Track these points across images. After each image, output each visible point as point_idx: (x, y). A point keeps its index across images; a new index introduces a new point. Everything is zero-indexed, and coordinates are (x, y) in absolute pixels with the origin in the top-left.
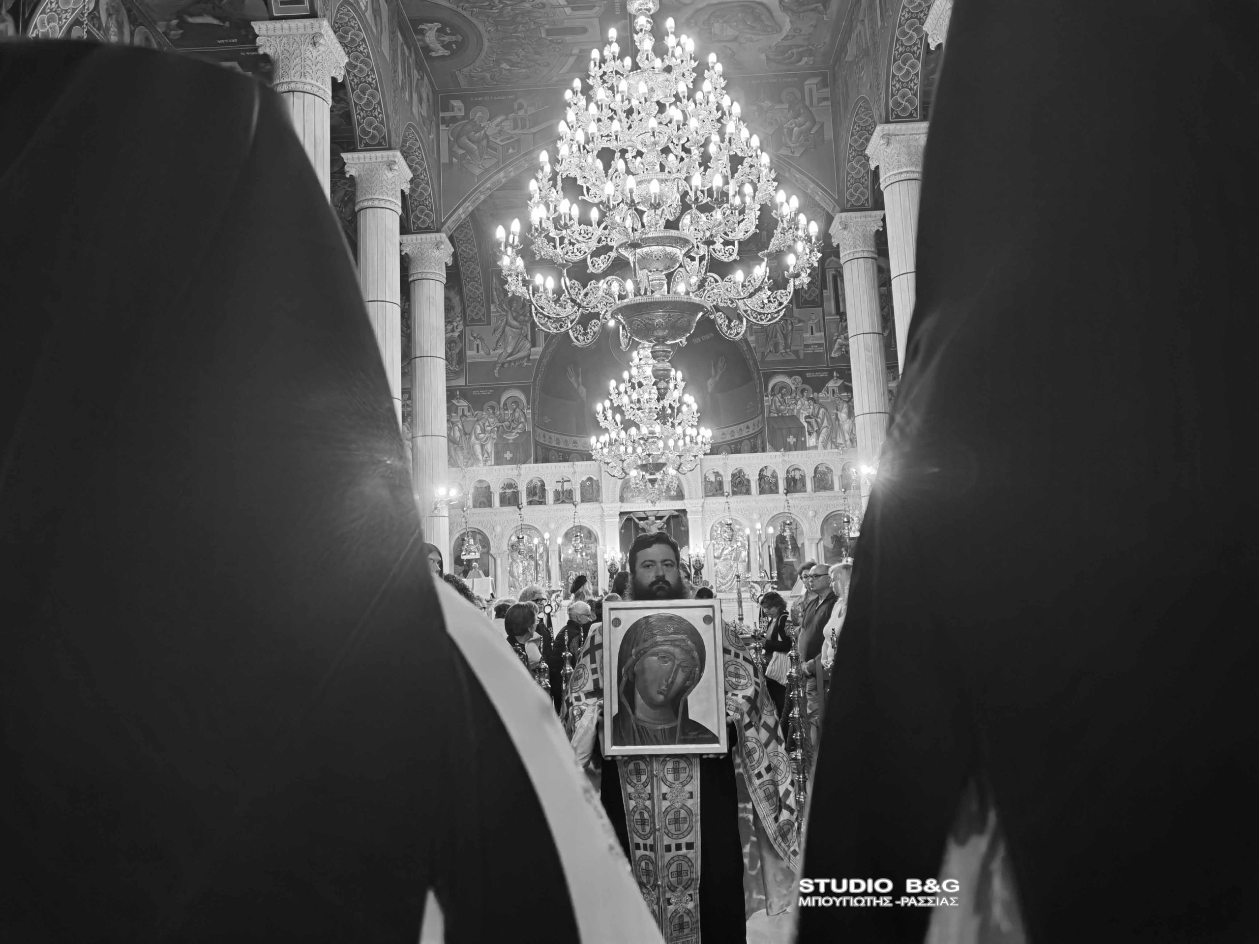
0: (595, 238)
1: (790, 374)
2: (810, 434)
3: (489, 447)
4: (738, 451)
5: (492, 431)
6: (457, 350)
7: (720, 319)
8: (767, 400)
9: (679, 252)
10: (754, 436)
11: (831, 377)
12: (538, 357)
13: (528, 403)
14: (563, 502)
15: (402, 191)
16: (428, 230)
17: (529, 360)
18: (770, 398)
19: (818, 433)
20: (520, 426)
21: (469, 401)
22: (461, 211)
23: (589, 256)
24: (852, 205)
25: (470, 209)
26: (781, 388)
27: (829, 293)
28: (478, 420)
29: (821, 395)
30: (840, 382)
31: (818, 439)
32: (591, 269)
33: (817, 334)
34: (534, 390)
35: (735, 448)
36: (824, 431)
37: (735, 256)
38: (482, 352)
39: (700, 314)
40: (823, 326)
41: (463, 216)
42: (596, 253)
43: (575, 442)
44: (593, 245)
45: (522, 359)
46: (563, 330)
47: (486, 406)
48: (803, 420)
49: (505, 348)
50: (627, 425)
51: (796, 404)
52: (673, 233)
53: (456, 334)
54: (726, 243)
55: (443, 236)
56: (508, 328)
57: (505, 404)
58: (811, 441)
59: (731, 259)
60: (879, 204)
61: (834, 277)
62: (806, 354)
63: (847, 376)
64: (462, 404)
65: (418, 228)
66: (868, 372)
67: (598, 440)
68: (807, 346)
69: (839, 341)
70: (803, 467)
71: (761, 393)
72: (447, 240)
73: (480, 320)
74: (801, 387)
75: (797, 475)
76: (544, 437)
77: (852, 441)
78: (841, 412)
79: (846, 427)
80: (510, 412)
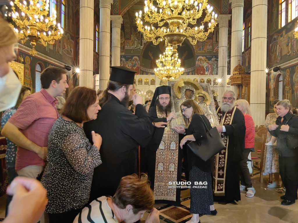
0: (160, 17)
1: (203, 56)
2: (206, 71)
4: (188, 74)
5: (130, 66)
6: (123, 46)
7: (190, 39)
8: (197, 62)
9: (181, 21)
10: (193, 71)
11: (213, 57)
12: (142, 49)
13: (139, 60)
14: (146, 84)
15: (111, 3)
16: (117, 14)
17: (140, 49)
19: (208, 71)
20: (137, 65)
21: (125, 59)
22: (125, 9)
23: (159, 22)
24: (223, 13)
25: (128, 9)
26: (201, 60)
27: (215, 36)
28: (127, 63)
29: (210, 62)
30: (215, 59)
31: (208, 72)
32: (159, 25)
33: (210, 46)
34: (141, 56)
35: (188, 73)
36: (210, 70)
37: (195, 23)
38: (129, 47)
39: (185, 38)
40: (212, 44)
41: (126, 11)
42: (160, 21)
43: (150, 70)
44: (160, 19)
45: (138, 49)
46: (151, 40)
47: (129, 60)
48: (205, 68)
49: (134, 46)
50: (164, 66)
51: (204, 64)
52: (179, 16)
53: (123, 42)
54: (194, 19)
55: (121, 16)
56: (135, 41)
57: (134, 60)
58: (206, 73)
59: (194, 24)
60: (230, 13)
61: (216, 32)
62: (207, 51)
63: (217, 57)
64: (124, 59)
65: (115, 14)
66: (223, 56)
67: (156, 70)
68: (208, 49)
69: (216, 48)
70: (204, 79)
71: (195, 60)
72: (122, 17)
73: (129, 39)
74: (205, 59)
75: (203, 81)
76: (142, 69)
77: (216, 73)
78: (214, 66)
79: (215, 70)
80: (135, 62)
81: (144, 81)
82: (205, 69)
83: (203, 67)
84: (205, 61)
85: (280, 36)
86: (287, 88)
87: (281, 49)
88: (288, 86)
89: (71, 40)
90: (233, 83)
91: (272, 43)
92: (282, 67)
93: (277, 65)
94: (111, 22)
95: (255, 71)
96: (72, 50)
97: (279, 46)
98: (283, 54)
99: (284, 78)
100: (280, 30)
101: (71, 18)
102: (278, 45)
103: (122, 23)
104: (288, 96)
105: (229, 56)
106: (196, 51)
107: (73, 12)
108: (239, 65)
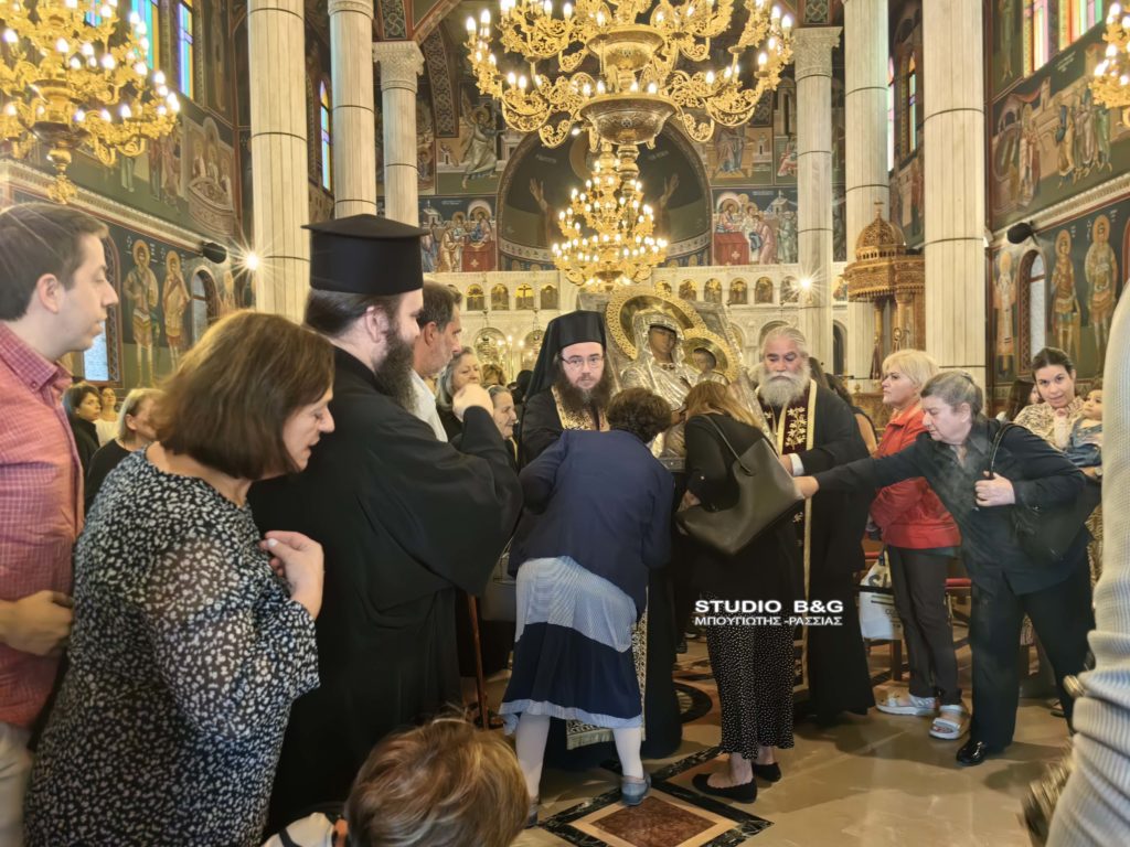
0: (566, 35)
1: (738, 192)
3: (458, 255)
4: (685, 264)
6: (428, 161)
7: (687, 121)
8: (715, 217)
9: (648, 49)
10: (701, 252)
11: (776, 196)
12: (503, 170)
13: (493, 214)
14: (525, 308)
16: (399, 38)
17: (494, 172)
18: (718, 214)
19: (760, 248)
20: (486, 236)
21: (438, 210)
22: (431, 19)
23: (561, 54)
24: (811, 21)
25: (440, 18)
26: (730, 206)
27: (780, 113)
28: (447, 229)
30: (785, 201)
32: (563, 68)
33: (765, 154)
34: (499, 201)
35: (683, 261)
37: (706, 56)
38: (451, 164)
39: (669, 114)
40: (772, 145)
41: (433, 25)
42: (567, 52)
43: (536, 253)
44: (566, 42)
45: (489, 171)
46: (533, 129)
48: (747, 237)
50: (587, 232)
51: (741, 221)
52: (642, 27)
53: (427, 146)
54: (699, 40)
55: (414, 45)
56: (475, 141)
57: (472, 214)
58: (753, 257)
59: (703, 57)
60: (839, 20)
61: (786, 97)
62: (754, 173)
63: (791, 195)
64: (433, 213)
65: (390, 36)
66: (814, 190)
67: (560, 248)
68: (756, 165)
69: (786, 161)
70: (746, 280)
71: (710, 210)
72: (418, 50)
73: (449, 132)
74: (748, 205)
75: (740, 288)
76: (508, 247)
77: (791, 257)
78: (783, 229)
79: (787, 244)
80: (476, 222)
81: (514, 294)
82: (749, 241)
83: (740, 235)
84: (749, 209)
85: (1028, 106)
86: (1063, 304)
87: (1036, 153)
88: (1066, 297)
89: (221, 143)
90: (857, 291)
91: (1001, 134)
92: (1041, 225)
93: (1020, 218)
94: (377, 68)
95: (943, 240)
96: (228, 181)
97: (1029, 143)
98: (1045, 173)
99: (1051, 264)
100: (1030, 80)
101: (218, 59)
102: (1023, 141)
103: (421, 73)
104: (1065, 334)
105: (840, 190)
106: (709, 175)
107: (225, 31)
108: (880, 222)
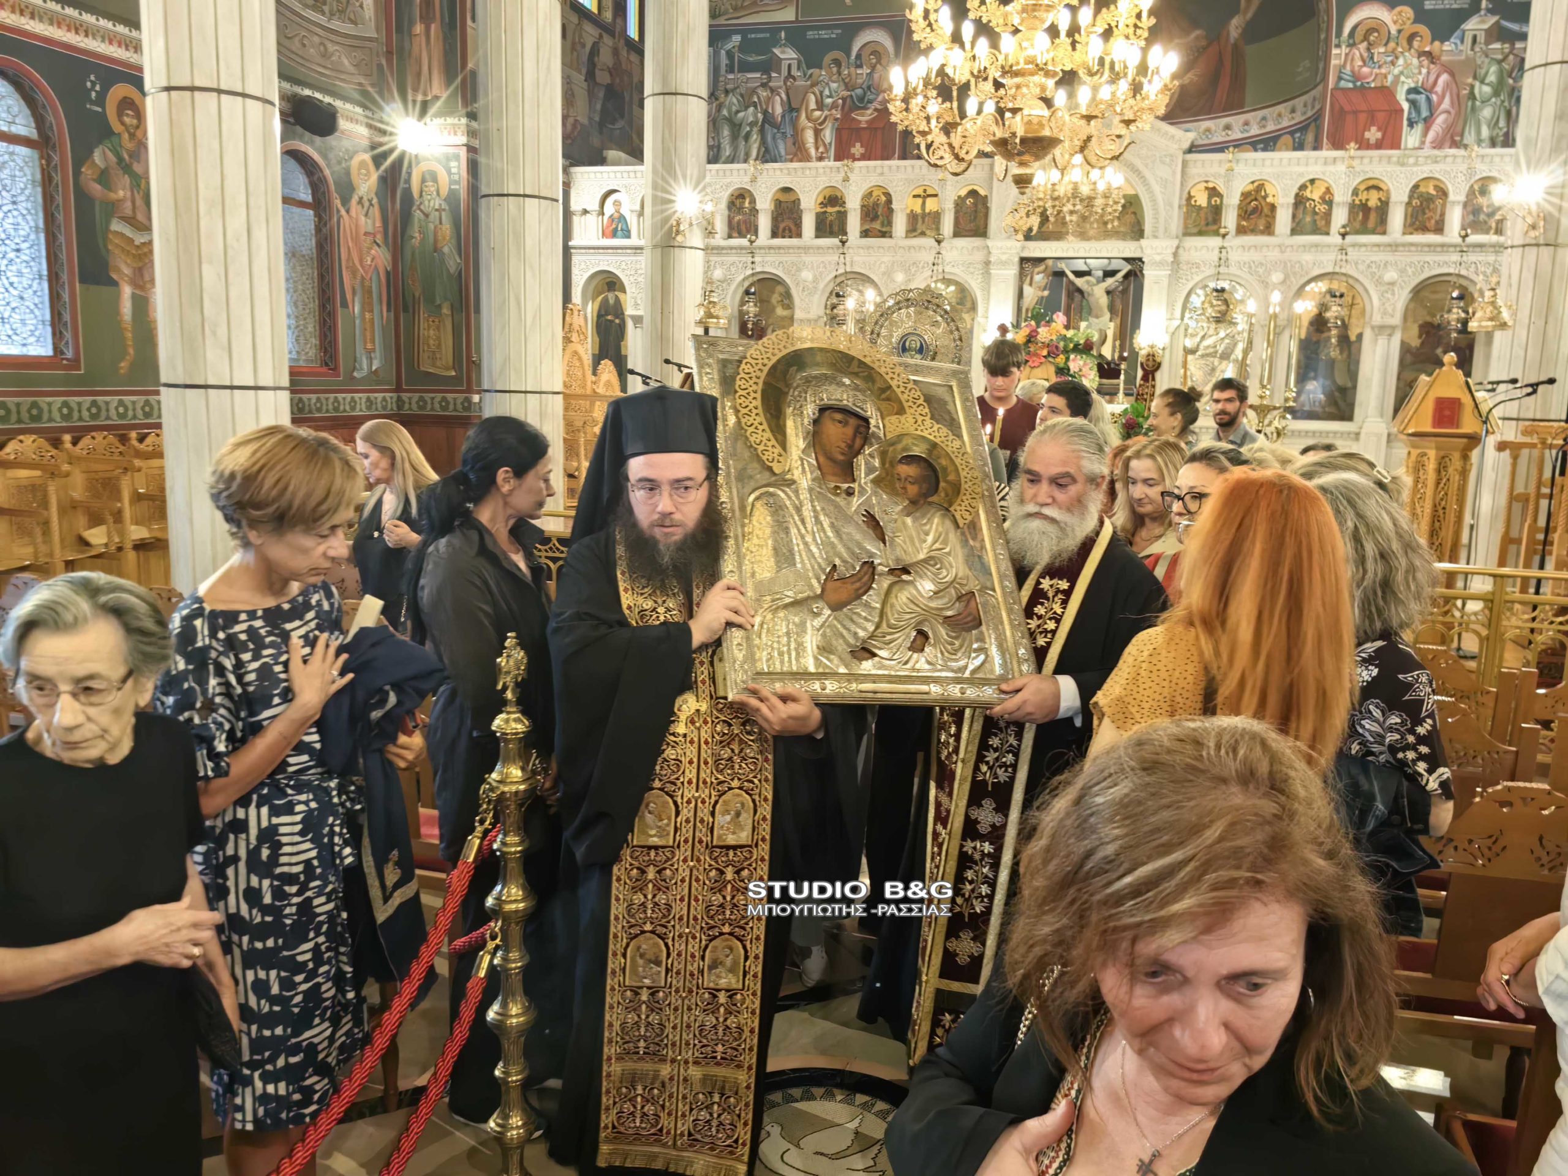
1: (1391, 3)
3: (829, 133)
5: (833, 106)
10: (1303, 128)
11: (1475, 10)
14: (923, 234)
18: (1344, 49)
21: (800, 50)
26: (1370, 32)
28: (813, 85)
30: (1493, 20)
34: (909, 28)
47: (828, 60)
51: (1393, 63)
57: (859, 56)
63: (1522, 13)
71: (1327, 40)
80: (866, 70)
81: (903, 207)
83: (1387, 93)
84: (1411, 38)
